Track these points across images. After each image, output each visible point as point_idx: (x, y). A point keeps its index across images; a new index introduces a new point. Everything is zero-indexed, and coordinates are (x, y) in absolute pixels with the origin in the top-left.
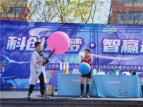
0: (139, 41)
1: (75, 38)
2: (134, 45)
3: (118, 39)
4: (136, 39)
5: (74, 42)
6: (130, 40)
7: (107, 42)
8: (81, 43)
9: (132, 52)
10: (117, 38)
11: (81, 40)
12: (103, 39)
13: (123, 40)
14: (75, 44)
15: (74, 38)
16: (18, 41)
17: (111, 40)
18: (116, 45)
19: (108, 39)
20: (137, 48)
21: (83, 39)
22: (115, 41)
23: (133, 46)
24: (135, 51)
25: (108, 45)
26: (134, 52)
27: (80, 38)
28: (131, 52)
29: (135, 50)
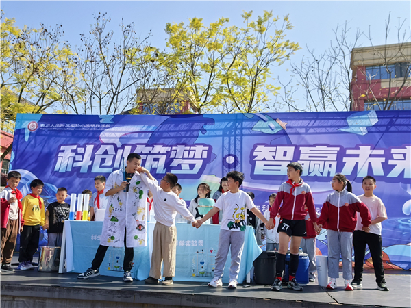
0: (338, 149)
1: (194, 145)
2: (327, 157)
3: (290, 145)
4: (331, 144)
5: (192, 153)
6: (318, 148)
7: (262, 152)
8: (205, 156)
9: (322, 173)
10: (286, 143)
11: (207, 148)
12: (255, 147)
13: (301, 148)
14: (193, 159)
15: (190, 146)
16: (77, 154)
17: (273, 149)
18: (285, 158)
19: (266, 145)
20: (334, 164)
21: (210, 148)
22: (281, 150)
23: (325, 161)
24: (329, 173)
25: (264, 159)
26: (325, 174)
27: (205, 145)
28: (319, 175)
29: (330, 169)
